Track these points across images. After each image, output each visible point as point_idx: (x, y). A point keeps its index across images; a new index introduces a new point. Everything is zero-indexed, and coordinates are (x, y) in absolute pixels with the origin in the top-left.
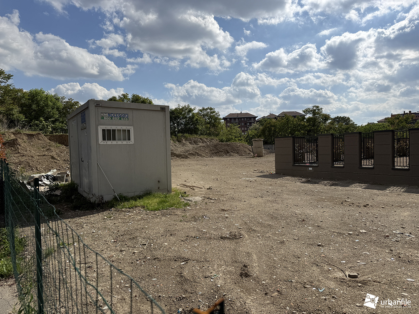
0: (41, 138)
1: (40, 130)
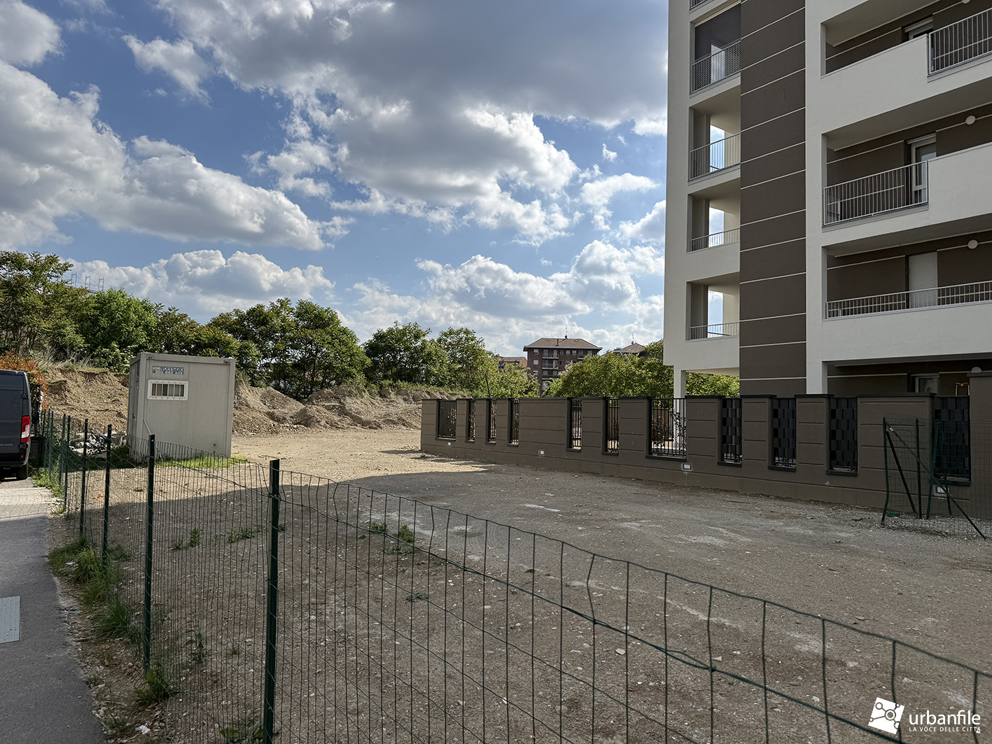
0: (108, 380)
1: (110, 364)
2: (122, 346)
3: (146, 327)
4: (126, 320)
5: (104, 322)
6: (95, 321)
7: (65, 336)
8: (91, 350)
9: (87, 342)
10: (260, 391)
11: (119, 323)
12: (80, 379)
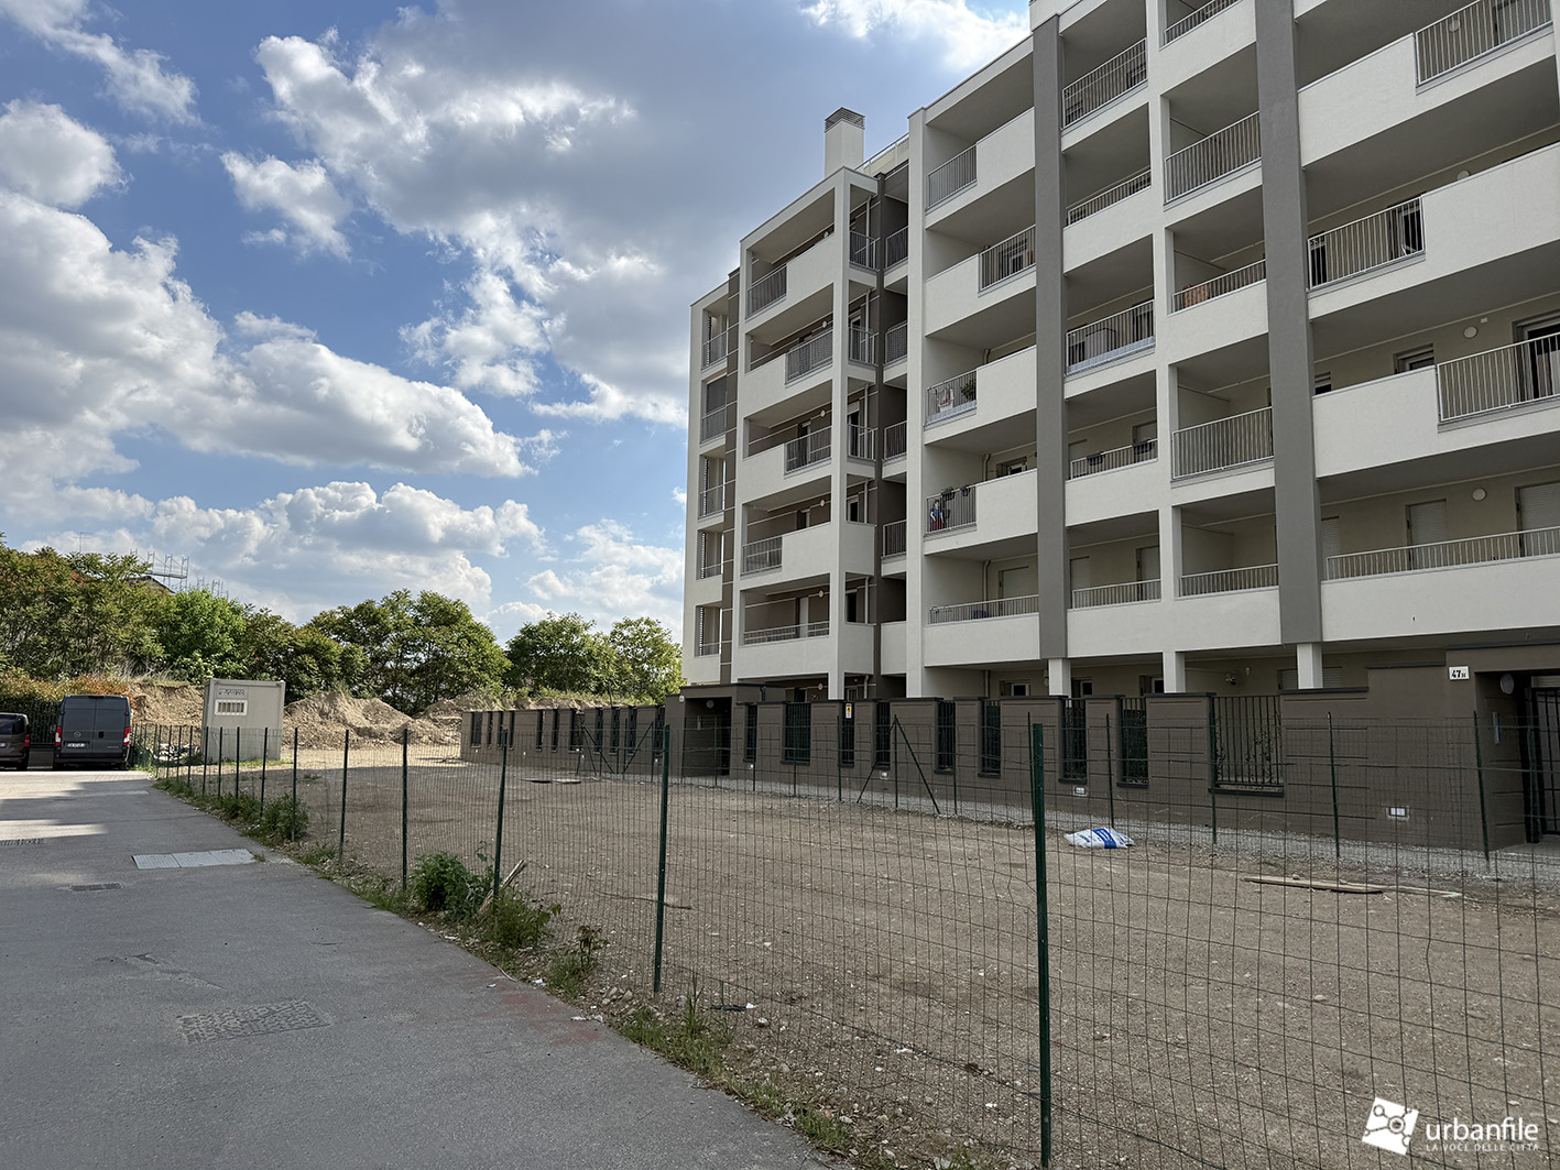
0: (188, 694)
1: (191, 676)
2: (206, 654)
3: (234, 631)
4: (211, 626)
5: (185, 628)
6: (175, 626)
7: (142, 645)
8: (171, 660)
9: (167, 651)
10: (363, 703)
11: (203, 629)
12: (159, 693)
